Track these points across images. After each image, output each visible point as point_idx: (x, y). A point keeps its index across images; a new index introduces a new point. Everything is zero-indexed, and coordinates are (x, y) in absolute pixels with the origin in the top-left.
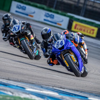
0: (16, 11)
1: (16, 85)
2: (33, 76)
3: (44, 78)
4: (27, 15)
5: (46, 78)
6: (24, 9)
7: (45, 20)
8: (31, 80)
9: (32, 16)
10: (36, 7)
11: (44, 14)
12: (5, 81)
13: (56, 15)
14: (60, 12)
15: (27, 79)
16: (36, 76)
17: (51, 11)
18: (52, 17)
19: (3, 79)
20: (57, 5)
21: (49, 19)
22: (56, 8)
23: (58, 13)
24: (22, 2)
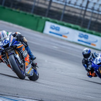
0: (50, 32)
6: (58, 29)
7: (79, 40)
9: (66, 37)
10: (70, 27)
11: (78, 34)
13: (90, 35)
14: (94, 32)
17: (85, 31)
18: (86, 37)
19: (36, 100)
20: (91, 25)
21: (83, 39)
22: (90, 29)
23: (92, 33)
24: (56, 23)
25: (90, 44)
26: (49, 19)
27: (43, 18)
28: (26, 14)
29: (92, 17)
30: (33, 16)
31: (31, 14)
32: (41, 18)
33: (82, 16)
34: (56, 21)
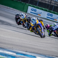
1: (31, 55)
2: (40, 50)
3: (47, 51)
4: (37, 14)
5: (48, 51)
8: (39, 52)
9: (40, 15)
11: (47, 14)
12: (24, 53)
14: (56, 13)
15: (37, 52)
16: (42, 50)
17: (51, 12)
19: (23, 51)
20: (54, 9)
21: (50, 17)
22: (54, 11)
23: (55, 13)
24: (34, 7)
25: (54, 19)
26: (30, 5)
27: (27, 4)
28: (17, 2)
29: (55, 4)
30: (21, 3)
31: (20, 2)
32: (26, 4)
33: (49, 3)
34: (35, 6)
